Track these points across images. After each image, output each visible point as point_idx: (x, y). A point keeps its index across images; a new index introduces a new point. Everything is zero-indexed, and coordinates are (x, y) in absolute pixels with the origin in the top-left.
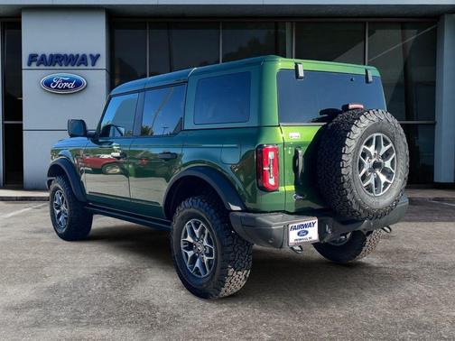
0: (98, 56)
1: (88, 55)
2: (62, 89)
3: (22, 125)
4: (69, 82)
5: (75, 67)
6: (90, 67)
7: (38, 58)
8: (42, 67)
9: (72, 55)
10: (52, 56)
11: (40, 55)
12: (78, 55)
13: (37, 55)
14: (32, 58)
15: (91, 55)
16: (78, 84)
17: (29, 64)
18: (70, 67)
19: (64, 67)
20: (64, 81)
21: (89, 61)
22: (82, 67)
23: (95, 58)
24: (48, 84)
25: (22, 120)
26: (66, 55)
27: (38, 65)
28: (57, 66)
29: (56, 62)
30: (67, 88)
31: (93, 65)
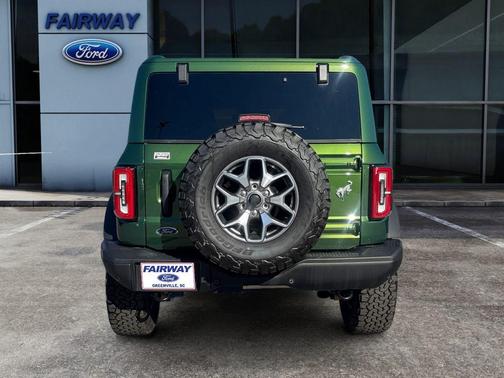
0: (138, 16)
1: (124, 14)
2: (91, 59)
3: (39, 105)
4: (99, 49)
5: (108, 30)
6: (127, 30)
7: (59, 19)
8: (64, 30)
9: (103, 15)
10: (76, 16)
11: (61, 14)
12: (111, 15)
13: (57, 15)
14: (52, 18)
15: (128, 15)
16: (112, 53)
17: (48, 27)
18: (101, 30)
19: (93, 30)
20: (93, 49)
21: (126, 22)
22: (117, 30)
23: (134, 19)
24: (72, 52)
25: (38, 99)
26: (95, 14)
27: (59, 28)
28: (84, 30)
29: (82, 23)
30: (97, 58)
31: (131, 28)
